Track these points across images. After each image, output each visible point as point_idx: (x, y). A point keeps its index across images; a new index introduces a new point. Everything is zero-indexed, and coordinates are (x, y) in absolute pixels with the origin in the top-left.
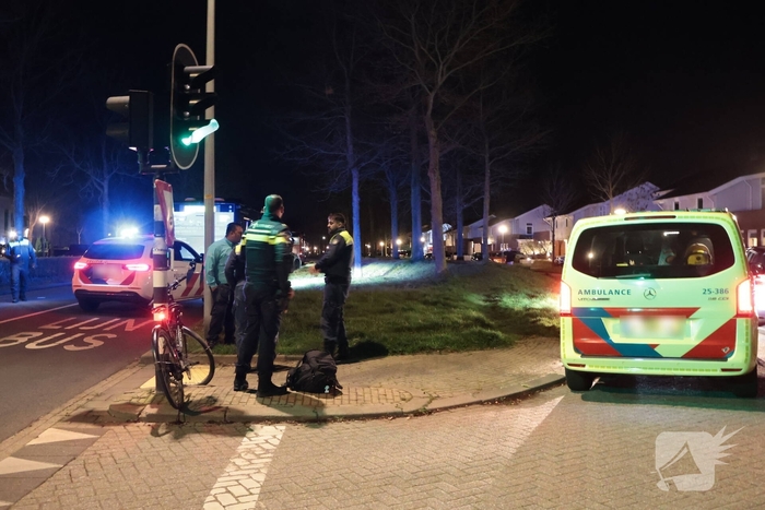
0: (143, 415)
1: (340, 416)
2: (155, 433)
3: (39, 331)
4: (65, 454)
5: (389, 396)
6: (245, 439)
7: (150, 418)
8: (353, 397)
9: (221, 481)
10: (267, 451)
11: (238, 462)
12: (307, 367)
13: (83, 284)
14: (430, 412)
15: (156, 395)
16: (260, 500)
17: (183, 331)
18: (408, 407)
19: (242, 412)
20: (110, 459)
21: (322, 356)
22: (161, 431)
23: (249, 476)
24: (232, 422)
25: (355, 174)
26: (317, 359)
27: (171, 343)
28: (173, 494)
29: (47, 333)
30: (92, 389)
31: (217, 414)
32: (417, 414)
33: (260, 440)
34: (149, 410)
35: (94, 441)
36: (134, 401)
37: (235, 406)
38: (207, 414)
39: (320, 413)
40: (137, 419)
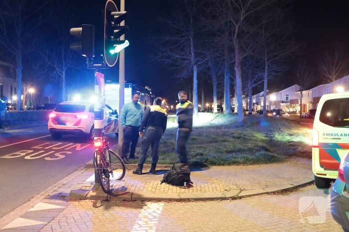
0: (88, 196)
1: (193, 199)
2: (95, 206)
3: (31, 149)
5: (218, 188)
6: (143, 210)
7: (92, 198)
8: (199, 188)
10: (155, 217)
11: (140, 222)
12: (175, 172)
13: (53, 125)
14: (240, 198)
15: (95, 185)
17: (110, 151)
18: (229, 195)
19: (141, 195)
20: (72, 220)
21: (183, 166)
22: (98, 205)
24: (135, 201)
25: (195, 68)
26: (180, 168)
27: (103, 158)
29: (36, 151)
30: (60, 181)
31: (127, 196)
32: (234, 198)
33: (151, 211)
34: (92, 193)
35: (63, 210)
36: (83, 188)
37: (136, 192)
38: (122, 196)
39: (182, 197)
40: (85, 198)
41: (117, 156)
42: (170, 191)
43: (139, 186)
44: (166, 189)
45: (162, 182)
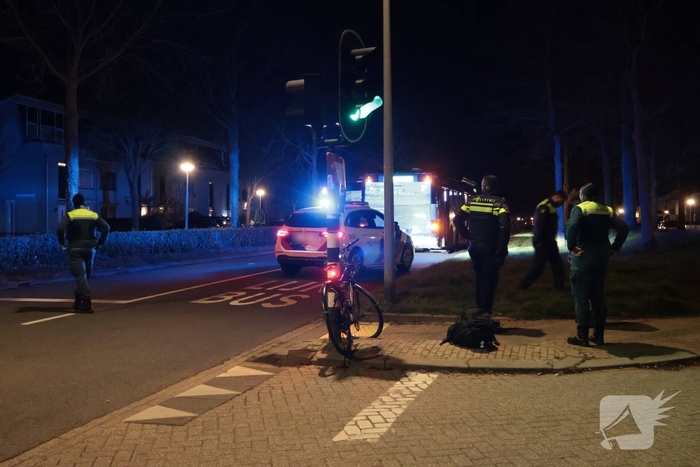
0: (315, 359)
1: (491, 369)
2: (322, 374)
3: (244, 291)
4: (244, 384)
5: (544, 354)
6: (398, 383)
7: (320, 362)
8: (508, 353)
9: (365, 412)
10: (414, 393)
11: (385, 399)
12: (465, 323)
13: (284, 250)
14: (581, 371)
15: (328, 344)
16: (393, 426)
17: (355, 288)
18: (559, 365)
19: (400, 361)
20: (280, 391)
21: (480, 313)
22: (327, 373)
23: (390, 410)
24: (391, 369)
26: (474, 316)
28: (322, 418)
29: (250, 292)
30: (278, 338)
31: (378, 361)
32: (567, 371)
33: (412, 384)
34: (320, 355)
35: (270, 377)
36: (309, 348)
37: (396, 355)
38: (370, 361)
39: (473, 365)
40: (309, 363)
41: (368, 296)
42: (454, 355)
43: (401, 346)
44: (448, 352)
45: (444, 342)
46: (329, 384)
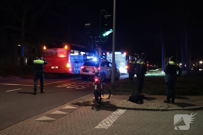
1: (141, 109)
2: (92, 109)
3: (71, 84)
4: (70, 111)
5: (157, 105)
6: (114, 112)
7: (92, 105)
8: (146, 104)
9: (105, 120)
10: (119, 115)
11: (110, 116)
12: (134, 95)
13: (83, 72)
14: (167, 110)
15: (95, 100)
16: (112, 125)
17: (103, 84)
18: (161, 108)
19: (115, 106)
20: (80, 113)
22: (94, 108)
23: (112, 120)
24: (112, 108)
25: (163, 43)
26: (137, 93)
28: (92, 121)
30: (80, 98)
31: (108, 106)
32: (163, 110)
33: (118, 112)
34: (92, 103)
35: (77, 109)
36: (89, 101)
37: (114, 104)
38: (106, 105)
39: (136, 107)
40: (89, 105)
41: (107, 87)
42: (131, 105)
43: (116, 102)
44: (129, 104)
45: (128, 101)
46: (94, 112)
